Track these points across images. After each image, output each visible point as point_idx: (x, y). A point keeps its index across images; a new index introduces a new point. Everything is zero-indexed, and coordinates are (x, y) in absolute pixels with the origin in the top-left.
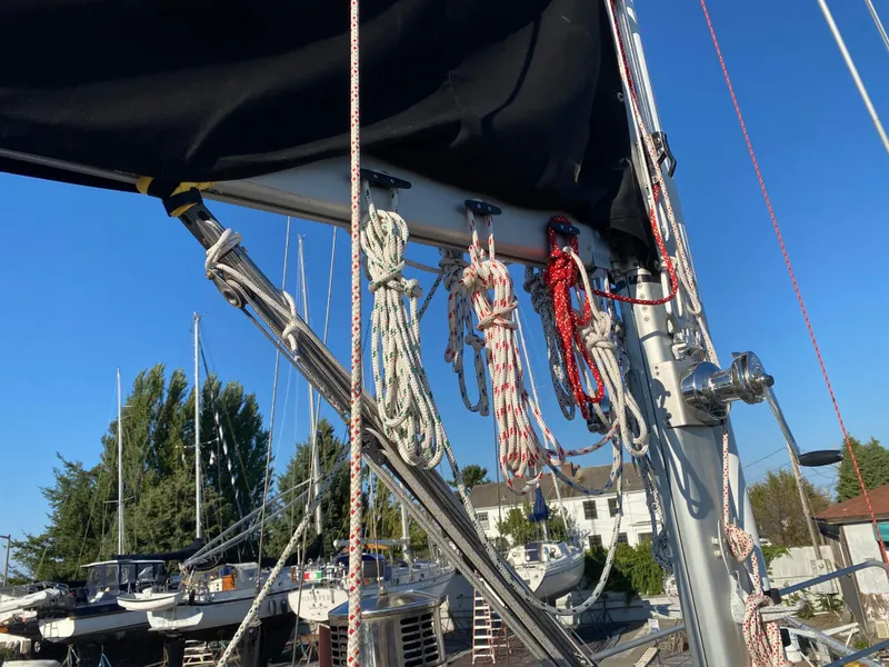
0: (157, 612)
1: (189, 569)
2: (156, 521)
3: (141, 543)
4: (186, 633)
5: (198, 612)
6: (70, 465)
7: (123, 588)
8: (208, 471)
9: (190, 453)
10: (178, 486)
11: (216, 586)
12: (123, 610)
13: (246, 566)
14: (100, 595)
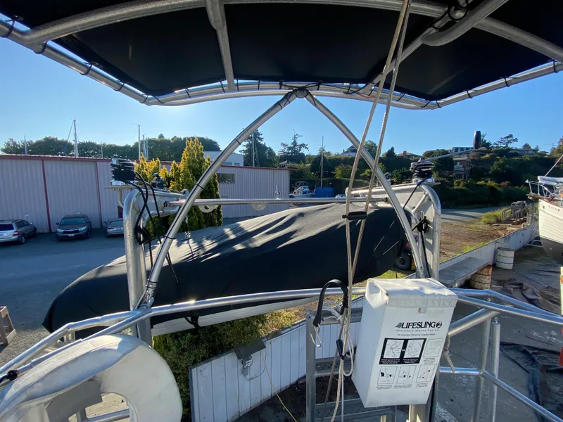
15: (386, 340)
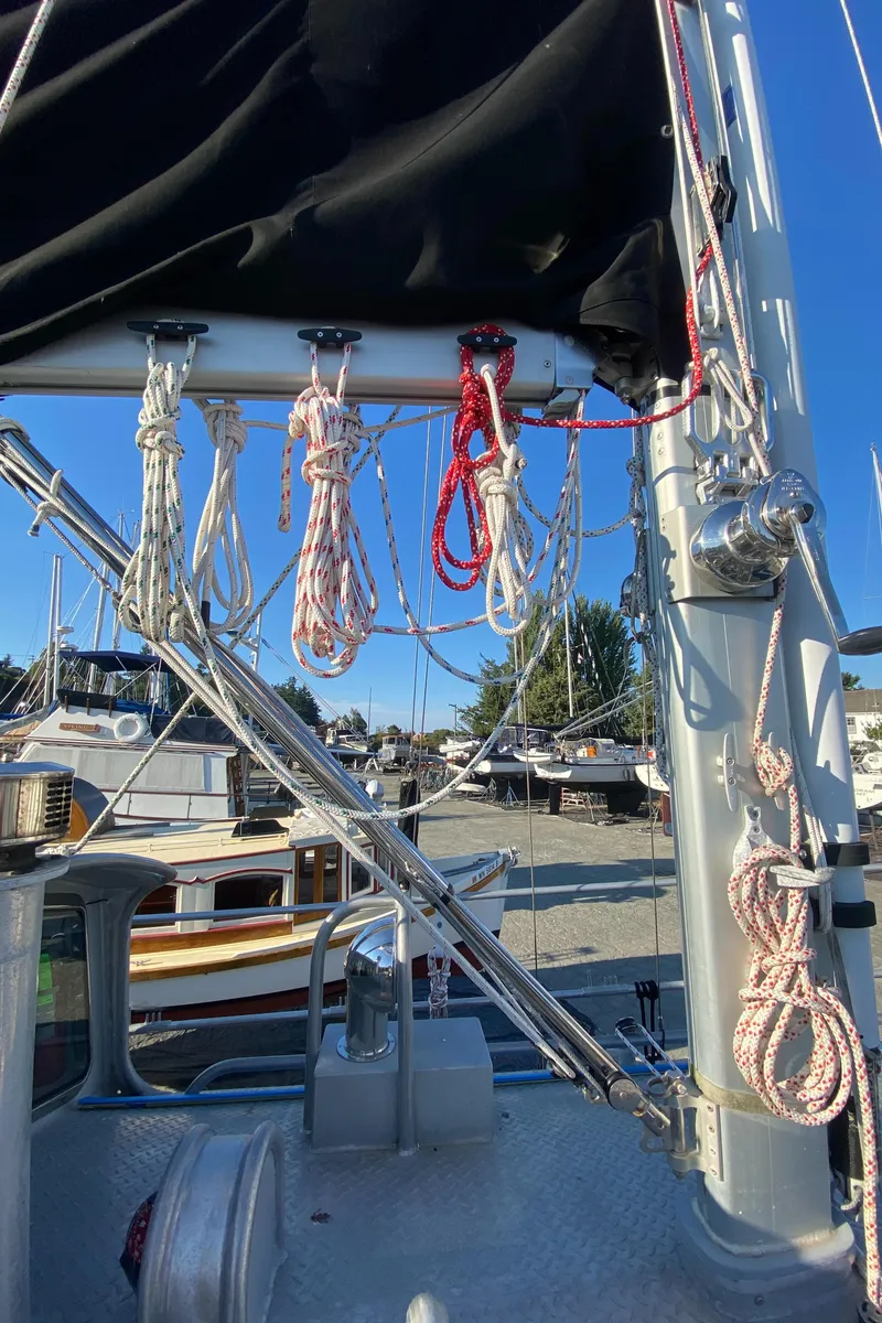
0: (541, 765)
1: (561, 738)
2: (543, 702)
3: (534, 716)
4: (560, 783)
5: (568, 769)
6: (488, 662)
7: (520, 746)
8: (576, 667)
9: (564, 656)
10: (558, 678)
11: (582, 753)
12: (518, 760)
13: (604, 741)
14: (505, 748)
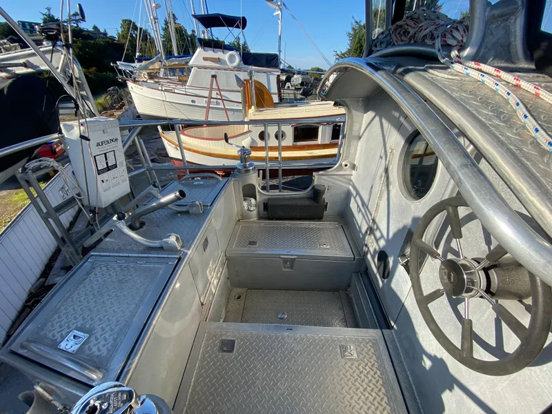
15: (95, 157)
